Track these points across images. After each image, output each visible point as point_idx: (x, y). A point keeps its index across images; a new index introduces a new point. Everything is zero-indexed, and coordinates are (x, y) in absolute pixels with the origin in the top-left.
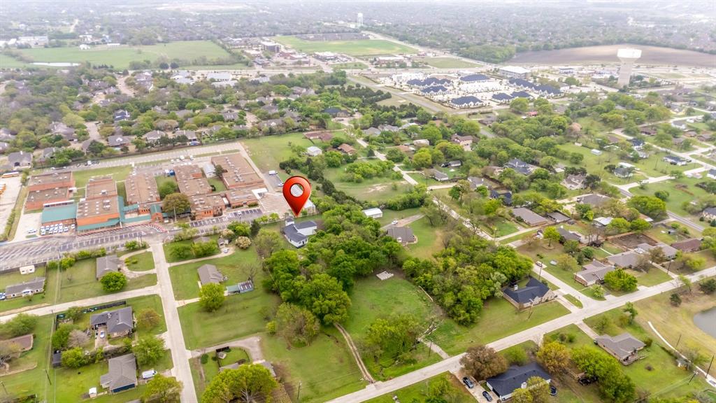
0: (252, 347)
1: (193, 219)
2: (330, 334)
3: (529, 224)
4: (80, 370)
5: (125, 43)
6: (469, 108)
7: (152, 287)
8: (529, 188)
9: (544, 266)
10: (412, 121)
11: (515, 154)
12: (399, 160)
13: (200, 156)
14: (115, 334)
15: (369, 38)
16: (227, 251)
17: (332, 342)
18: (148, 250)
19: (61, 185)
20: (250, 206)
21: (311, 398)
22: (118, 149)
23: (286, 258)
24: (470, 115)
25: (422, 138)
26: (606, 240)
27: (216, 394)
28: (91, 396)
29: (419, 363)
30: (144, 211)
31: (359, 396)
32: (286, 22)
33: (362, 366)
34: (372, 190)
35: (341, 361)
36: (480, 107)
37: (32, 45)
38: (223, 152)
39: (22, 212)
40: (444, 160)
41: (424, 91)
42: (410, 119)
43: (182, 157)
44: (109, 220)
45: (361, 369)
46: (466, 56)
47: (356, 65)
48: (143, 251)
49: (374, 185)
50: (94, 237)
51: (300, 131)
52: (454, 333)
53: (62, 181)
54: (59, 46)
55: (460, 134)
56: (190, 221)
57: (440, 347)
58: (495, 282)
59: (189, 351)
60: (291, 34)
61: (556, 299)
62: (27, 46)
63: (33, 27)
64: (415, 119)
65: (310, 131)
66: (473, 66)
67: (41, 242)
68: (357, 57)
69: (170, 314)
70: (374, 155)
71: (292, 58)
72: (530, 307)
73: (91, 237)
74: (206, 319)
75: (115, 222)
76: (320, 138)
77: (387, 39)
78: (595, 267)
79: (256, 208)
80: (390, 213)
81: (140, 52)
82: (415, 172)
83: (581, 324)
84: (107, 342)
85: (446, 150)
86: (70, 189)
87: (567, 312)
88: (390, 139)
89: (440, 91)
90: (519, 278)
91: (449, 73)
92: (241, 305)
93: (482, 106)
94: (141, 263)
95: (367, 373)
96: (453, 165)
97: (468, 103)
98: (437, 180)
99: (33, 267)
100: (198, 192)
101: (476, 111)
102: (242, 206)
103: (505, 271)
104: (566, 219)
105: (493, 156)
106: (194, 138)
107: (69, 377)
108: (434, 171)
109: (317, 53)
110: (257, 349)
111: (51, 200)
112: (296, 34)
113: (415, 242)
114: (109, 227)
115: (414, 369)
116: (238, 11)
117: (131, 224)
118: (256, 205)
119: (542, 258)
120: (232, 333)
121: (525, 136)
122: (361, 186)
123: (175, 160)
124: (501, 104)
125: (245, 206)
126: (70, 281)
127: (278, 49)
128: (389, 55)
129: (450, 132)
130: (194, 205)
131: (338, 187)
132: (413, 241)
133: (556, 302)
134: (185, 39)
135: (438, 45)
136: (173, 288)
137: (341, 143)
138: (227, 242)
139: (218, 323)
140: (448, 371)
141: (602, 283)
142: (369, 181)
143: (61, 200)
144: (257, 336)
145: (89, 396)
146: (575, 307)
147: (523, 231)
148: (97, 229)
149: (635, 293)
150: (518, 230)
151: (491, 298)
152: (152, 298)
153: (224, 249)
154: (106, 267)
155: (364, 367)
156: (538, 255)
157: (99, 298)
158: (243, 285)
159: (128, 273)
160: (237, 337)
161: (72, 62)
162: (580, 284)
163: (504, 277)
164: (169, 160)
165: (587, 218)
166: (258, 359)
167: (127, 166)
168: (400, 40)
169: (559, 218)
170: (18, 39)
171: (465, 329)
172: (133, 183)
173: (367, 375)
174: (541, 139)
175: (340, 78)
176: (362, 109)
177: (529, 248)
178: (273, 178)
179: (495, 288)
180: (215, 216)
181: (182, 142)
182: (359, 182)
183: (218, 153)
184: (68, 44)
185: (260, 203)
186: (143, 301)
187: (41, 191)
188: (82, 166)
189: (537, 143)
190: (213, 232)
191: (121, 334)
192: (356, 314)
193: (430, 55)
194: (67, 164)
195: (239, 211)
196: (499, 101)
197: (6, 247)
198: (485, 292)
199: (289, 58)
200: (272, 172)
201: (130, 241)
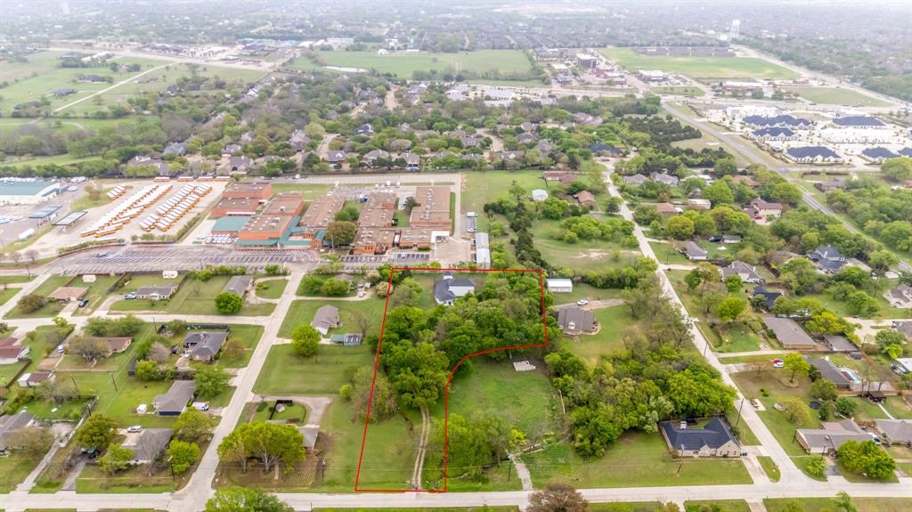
0: (317, 408)
1: (351, 253)
2: (409, 418)
3: (781, 344)
4: (149, 384)
5: (424, 50)
6: (811, 163)
7: (264, 317)
8: (820, 293)
9: (762, 408)
10: (706, 173)
11: (831, 240)
12: (646, 223)
13: (406, 184)
14: (198, 357)
15: (735, 55)
16: (363, 295)
17: (404, 429)
18: (287, 278)
19: (253, 196)
20: (420, 249)
21: (338, 484)
22: (332, 165)
23: (404, 315)
24: (805, 174)
25: (701, 197)
26: (900, 394)
27: (231, 445)
28: (139, 412)
29: (491, 484)
30: (309, 235)
31: (389, 499)
32: (634, 30)
33: (418, 467)
34: (584, 255)
35: (400, 453)
36: (832, 165)
37: (335, 47)
38: (436, 184)
39: (207, 217)
40: (715, 231)
41: (757, 133)
42: (704, 169)
43: (389, 183)
44: (270, 238)
45: (416, 469)
46: (874, 89)
47: (686, 91)
48: (281, 278)
49: (591, 250)
50: (249, 253)
51: (540, 169)
52: (561, 461)
53: (255, 192)
54: (359, 50)
55: (768, 199)
56: (348, 255)
57: (531, 474)
58: (651, 410)
59: (253, 394)
60: (626, 46)
61: (742, 458)
62: (329, 49)
63: (349, 28)
64: (711, 170)
65: (555, 170)
66: (874, 103)
67: (202, 250)
68: (697, 80)
69: (261, 350)
70: (617, 210)
71: (606, 77)
72: (692, 457)
73: (246, 253)
74: (292, 364)
75: (273, 242)
76: (561, 180)
77: (763, 57)
78: (843, 429)
79: (425, 253)
80: (586, 289)
81: (435, 60)
82: (663, 241)
83: (757, 504)
84: (187, 364)
85: (722, 217)
86: (261, 201)
87: (748, 480)
88: (654, 192)
89: (782, 135)
90: (703, 415)
91: (824, 111)
92: (335, 359)
93: (836, 163)
94: (271, 290)
95: (419, 478)
96: (726, 241)
97: (813, 156)
98: (688, 258)
99: (176, 274)
100: (373, 224)
101: (819, 169)
102: (411, 248)
103: (678, 398)
104: (850, 348)
105: (795, 238)
106: (416, 163)
107: (135, 388)
108: (690, 245)
109: (641, 72)
110: (320, 412)
111: (235, 209)
112: (633, 45)
113: (593, 334)
114: (267, 246)
115: (476, 490)
116: (587, 14)
117: (290, 247)
118: (427, 249)
119: (766, 395)
120: (308, 387)
121: (871, 215)
122: (572, 248)
123: (380, 185)
124: (873, 164)
125: (415, 248)
126: (197, 293)
127: (595, 64)
128: (749, 80)
129: (751, 195)
130: (359, 236)
131: (539, 244)
132: (591, 332)
133: (740, 461)
134: (494, 48)
135: (838, 69)
136: (283, 323)
137: (580, 190)
138: (368, 285)
139: (300, 372)
140: (518, 506)
141: (837, 455)
142: (585, 243)
143: (243, 209)
144: (330, 397)
145: (136, 412)
146: (767, 478)
147: (766, 350)
148: (256, 246)
149: (888, 484)
150: (760, 349)
151: (635, 430)
152: (256, 329)
153: (361, 292)
154: (232, 287)
155: (421, 469)
156: (762, 391)
157: (211, 317)
158: (350, 337)
159: (253, 298)
160: (310, 392)
161: (358, 68)
162: (797, 448)
163: (669, 406)
164: (374, 185)
165: (887, 355)
166: (313, 423)
167: (330, 185)
168: (782, 60)
169: (838, 344)
170: (326, 41)
171: (581, 461)
172: (319, 204)
173: (417, 479)
174: (896, 223)
175: (649, 106)
176: (644, 148)
177: (756, 378)
178: (469, 221)
179: (647, 418)
180: (376, 253)
181: (401, 166)
182: (571, 242)
183: (430, 184)
184: (369, 47)
185: (435, 248)
186: (245, 330)
187: (233, 199)
188: (290, 180)
189: (885, 227)
190: (361, 271)
191: (203, 358)
192: (456, 403)
193: (815, 84)
194: (276, 175)
195: (404, 253)
196: (872, 159)
197: (169, 249)
198: (631, 419)
199: (602, 76)
200: (471, 214)
201: (272, 264)
